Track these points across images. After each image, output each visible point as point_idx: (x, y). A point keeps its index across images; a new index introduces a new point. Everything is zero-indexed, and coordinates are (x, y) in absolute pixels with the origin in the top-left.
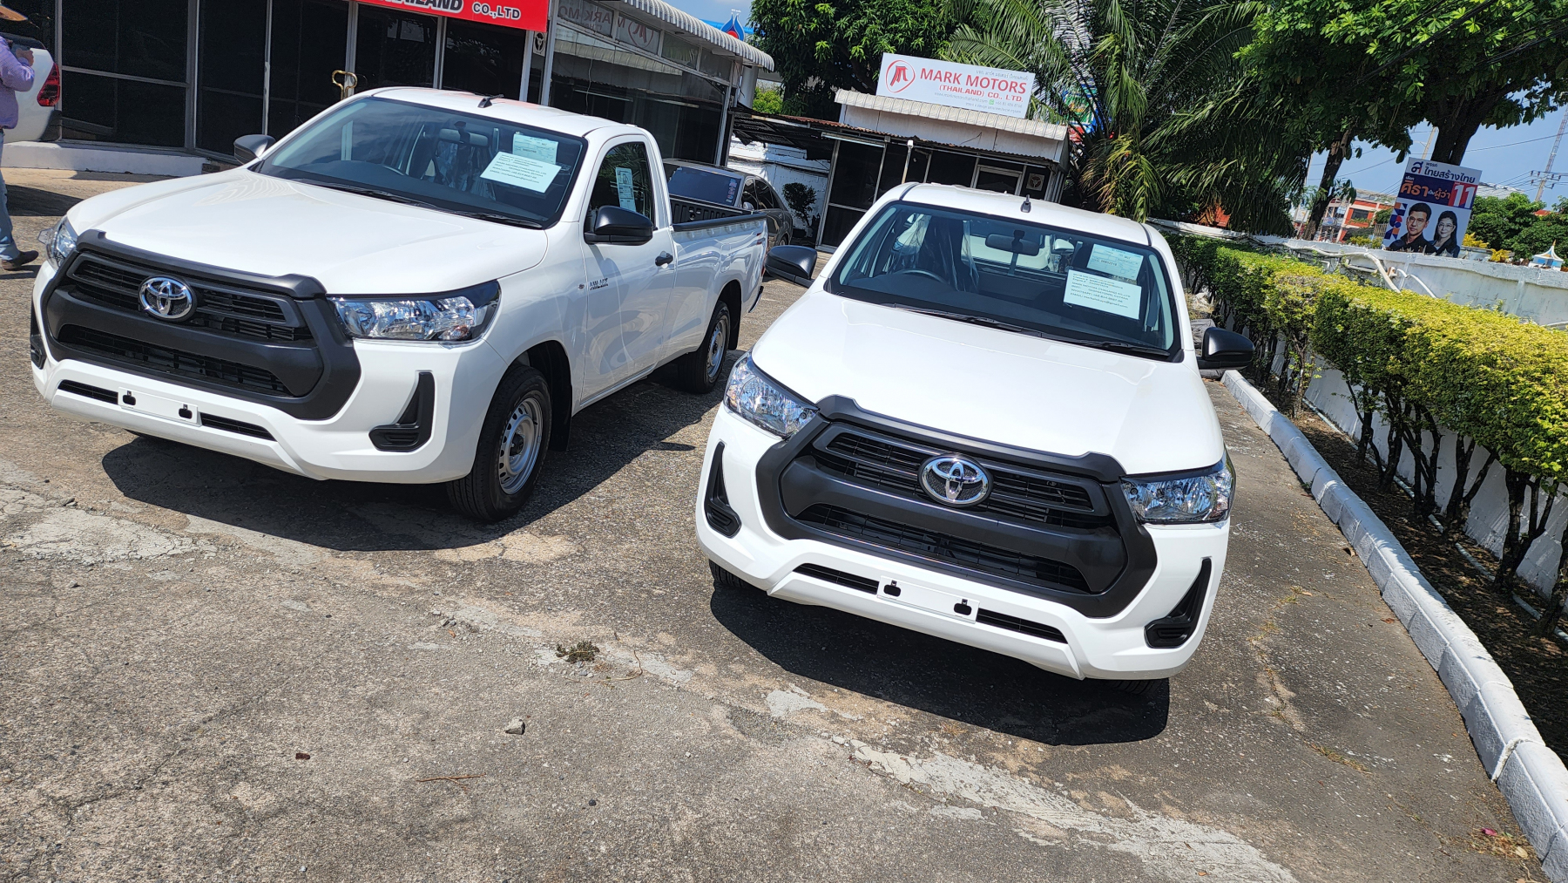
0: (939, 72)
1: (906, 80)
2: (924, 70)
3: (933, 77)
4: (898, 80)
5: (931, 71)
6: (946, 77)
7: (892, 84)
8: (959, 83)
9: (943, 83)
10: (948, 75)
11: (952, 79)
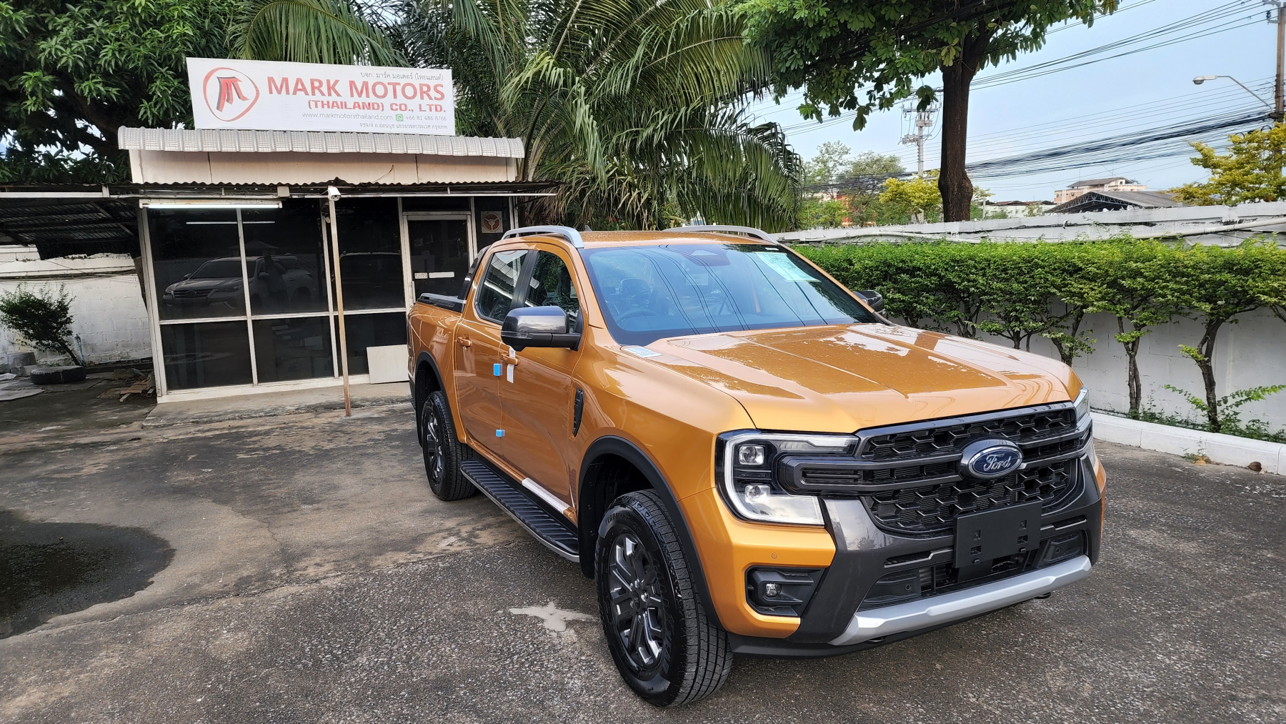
0: (299, 81)
1: (244, 99)
2: (271, 80)
3: (291, 89)
4: (230, 100)
5: (285, 81)
6: (313, 88)
7: (219, 107)
8: (338, 95)
9: (311, 97)
10: (316, 84)
11: (324, 89)
